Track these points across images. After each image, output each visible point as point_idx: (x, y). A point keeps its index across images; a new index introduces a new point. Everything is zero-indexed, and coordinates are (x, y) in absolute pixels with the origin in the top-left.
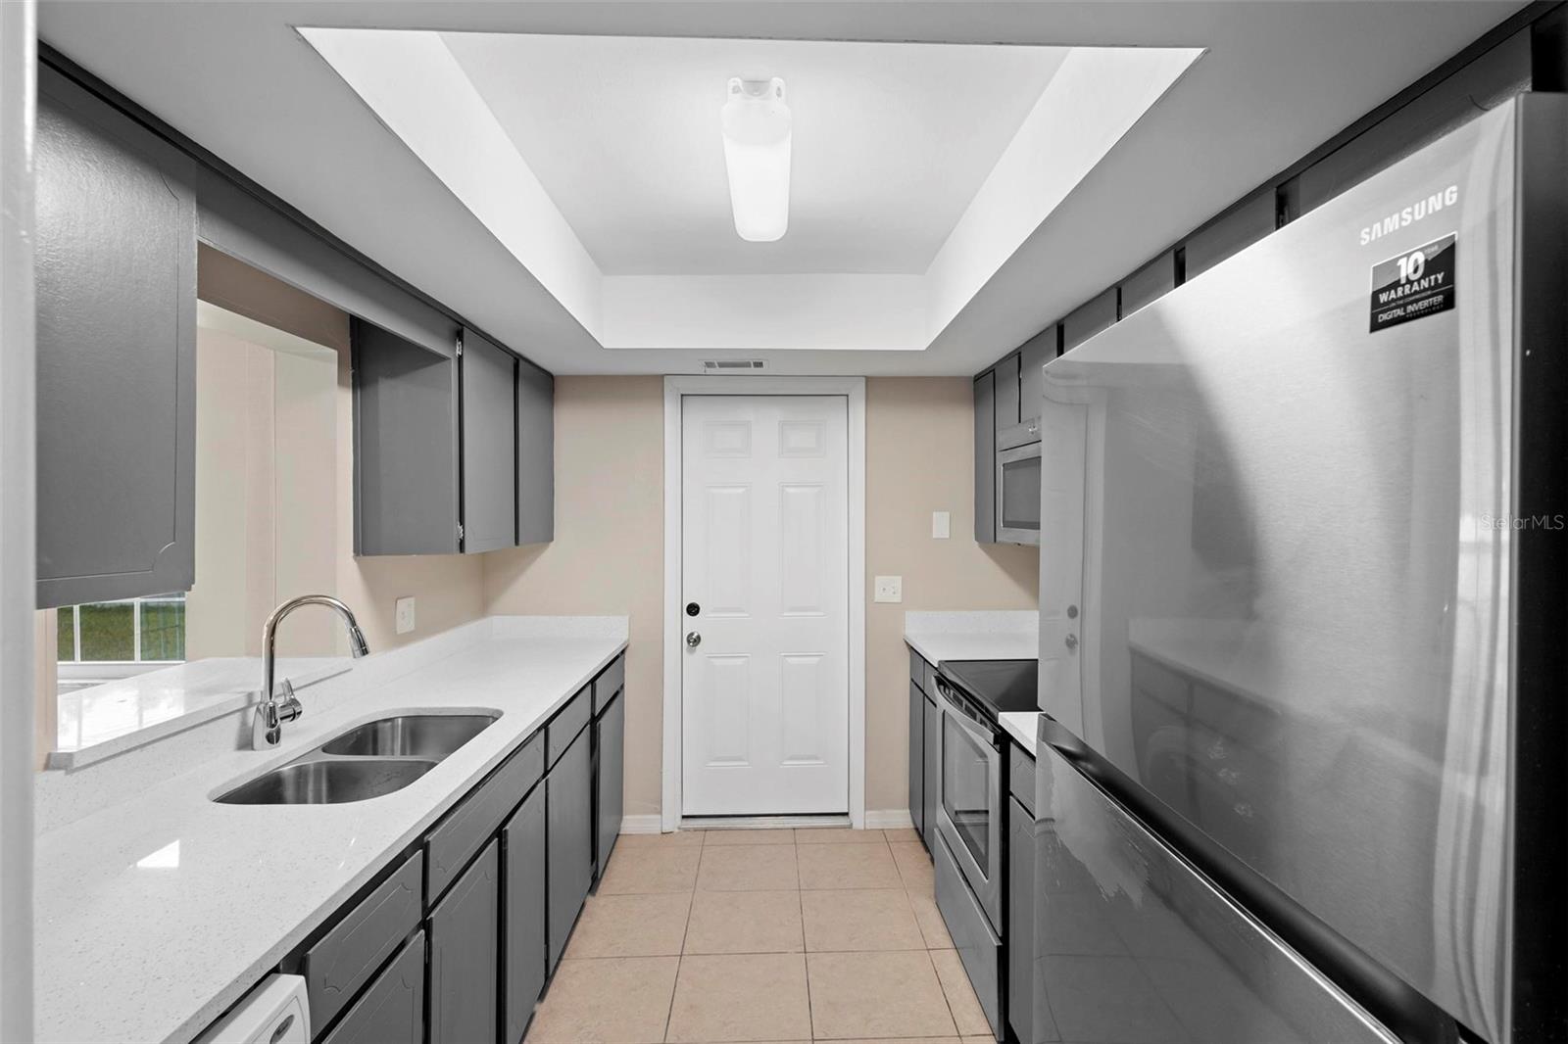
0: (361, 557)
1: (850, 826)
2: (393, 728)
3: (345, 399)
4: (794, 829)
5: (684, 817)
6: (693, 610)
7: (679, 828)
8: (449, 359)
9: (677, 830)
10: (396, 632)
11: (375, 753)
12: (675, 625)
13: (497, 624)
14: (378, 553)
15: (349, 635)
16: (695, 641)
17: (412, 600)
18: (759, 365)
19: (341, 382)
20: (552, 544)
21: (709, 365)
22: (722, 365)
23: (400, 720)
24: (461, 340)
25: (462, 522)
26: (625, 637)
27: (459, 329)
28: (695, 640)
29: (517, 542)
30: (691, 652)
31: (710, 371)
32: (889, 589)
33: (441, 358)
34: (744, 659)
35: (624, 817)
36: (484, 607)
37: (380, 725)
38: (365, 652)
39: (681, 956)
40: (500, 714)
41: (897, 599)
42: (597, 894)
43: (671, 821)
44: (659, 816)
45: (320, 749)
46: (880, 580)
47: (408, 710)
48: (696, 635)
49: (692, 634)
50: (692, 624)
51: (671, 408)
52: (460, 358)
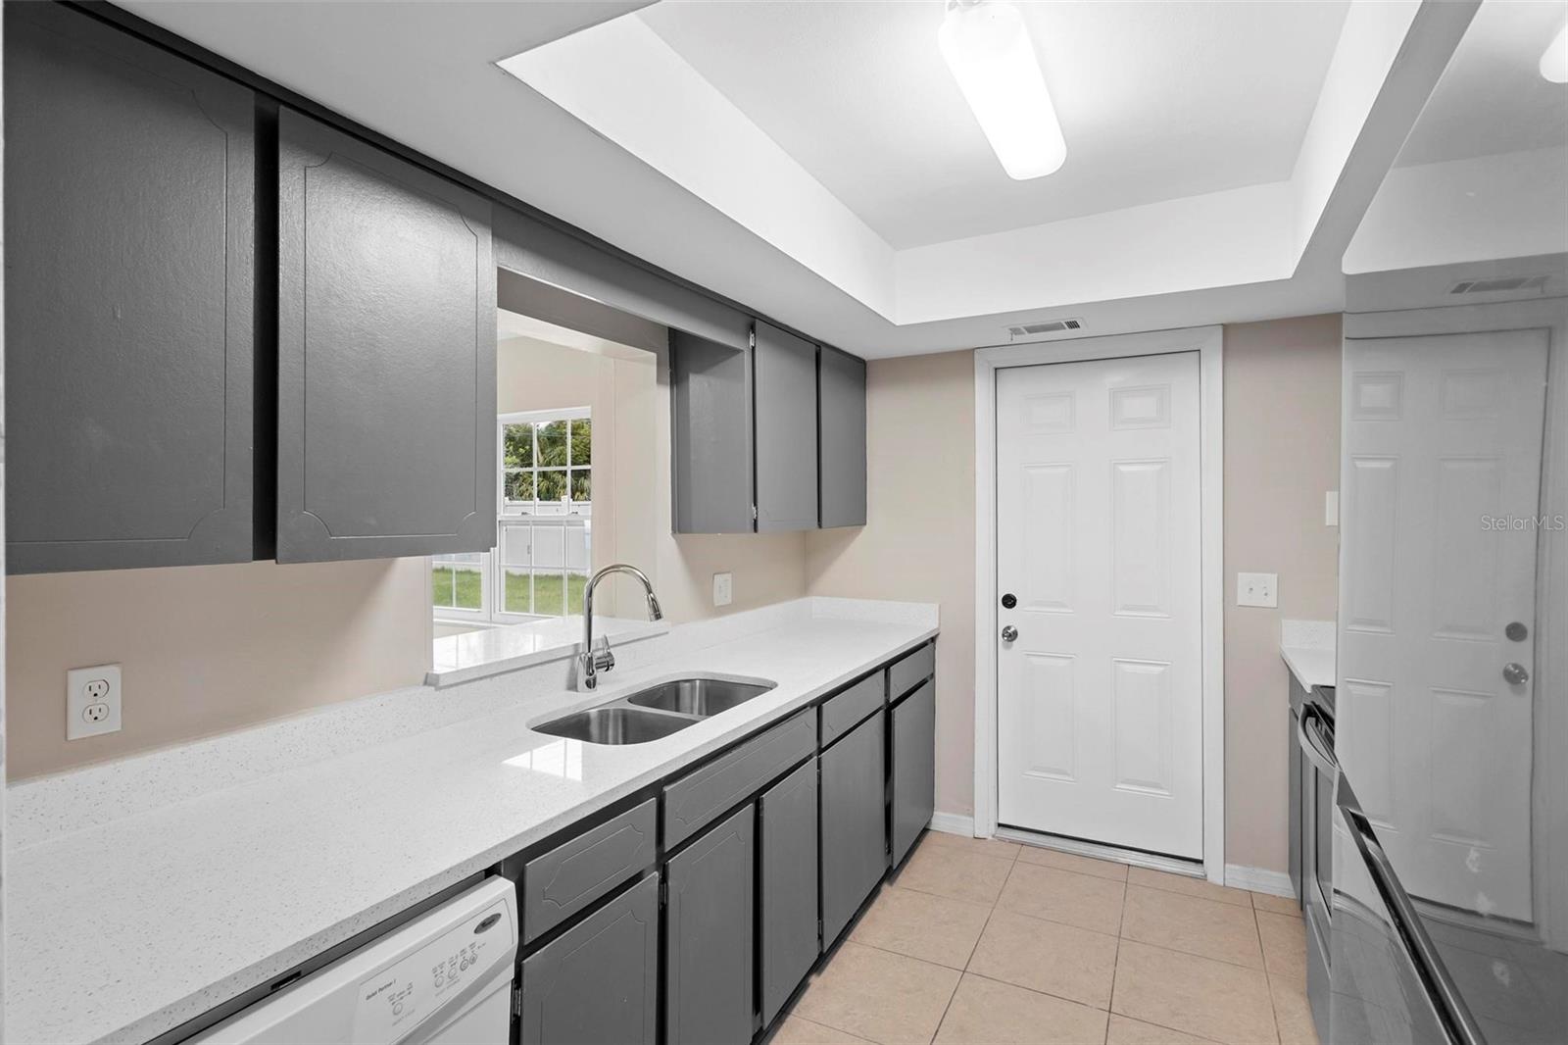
0: (678, 535)
1: (1204, 878)
2: (693, 688)
3: (664, 394)
4: (1129, 865)
5: (1000, 825)
6: (1009, 601)
7: (993, 836)
8: (742, 351)
9: (990, 838)
10: (713, 604)
11: (677, 710)
12: (986, 615)
13: (816, 605)
14: (691, 532)
15: (647, 603)
16: (1011, 636)
17: (728, 576)
18: (1073, 325)
19: (659, 381)
20: (865, 528)
21: (1015, 331)
22: (1031, 330)
23: (698, 682)
24: (753, 332)
25: (755, 505)
26: (936, 626)
27: (752, 321)
28: (1010, 635)
29: (820, 526)
30: (1008, 647)
31: (1018, 339)
32: (1259, 589)
33: (735, 351)
34: (1069, 661)
35: (935, 813)
36: (805, 588)
37: (683, 685)
38: (658, 616)
39: (964, 972)
40: (776, 685)
41: (1272, 602)
42: (895, 885)
43: (984, 827)
44: (972, 819)
45: (626, 699)
46: (1244, 579)
47: (706, 673)
48: (1012, 629)
49: (1009, 628)
50: (1007, 617)
51: (982, 385)
52: (753, 348)
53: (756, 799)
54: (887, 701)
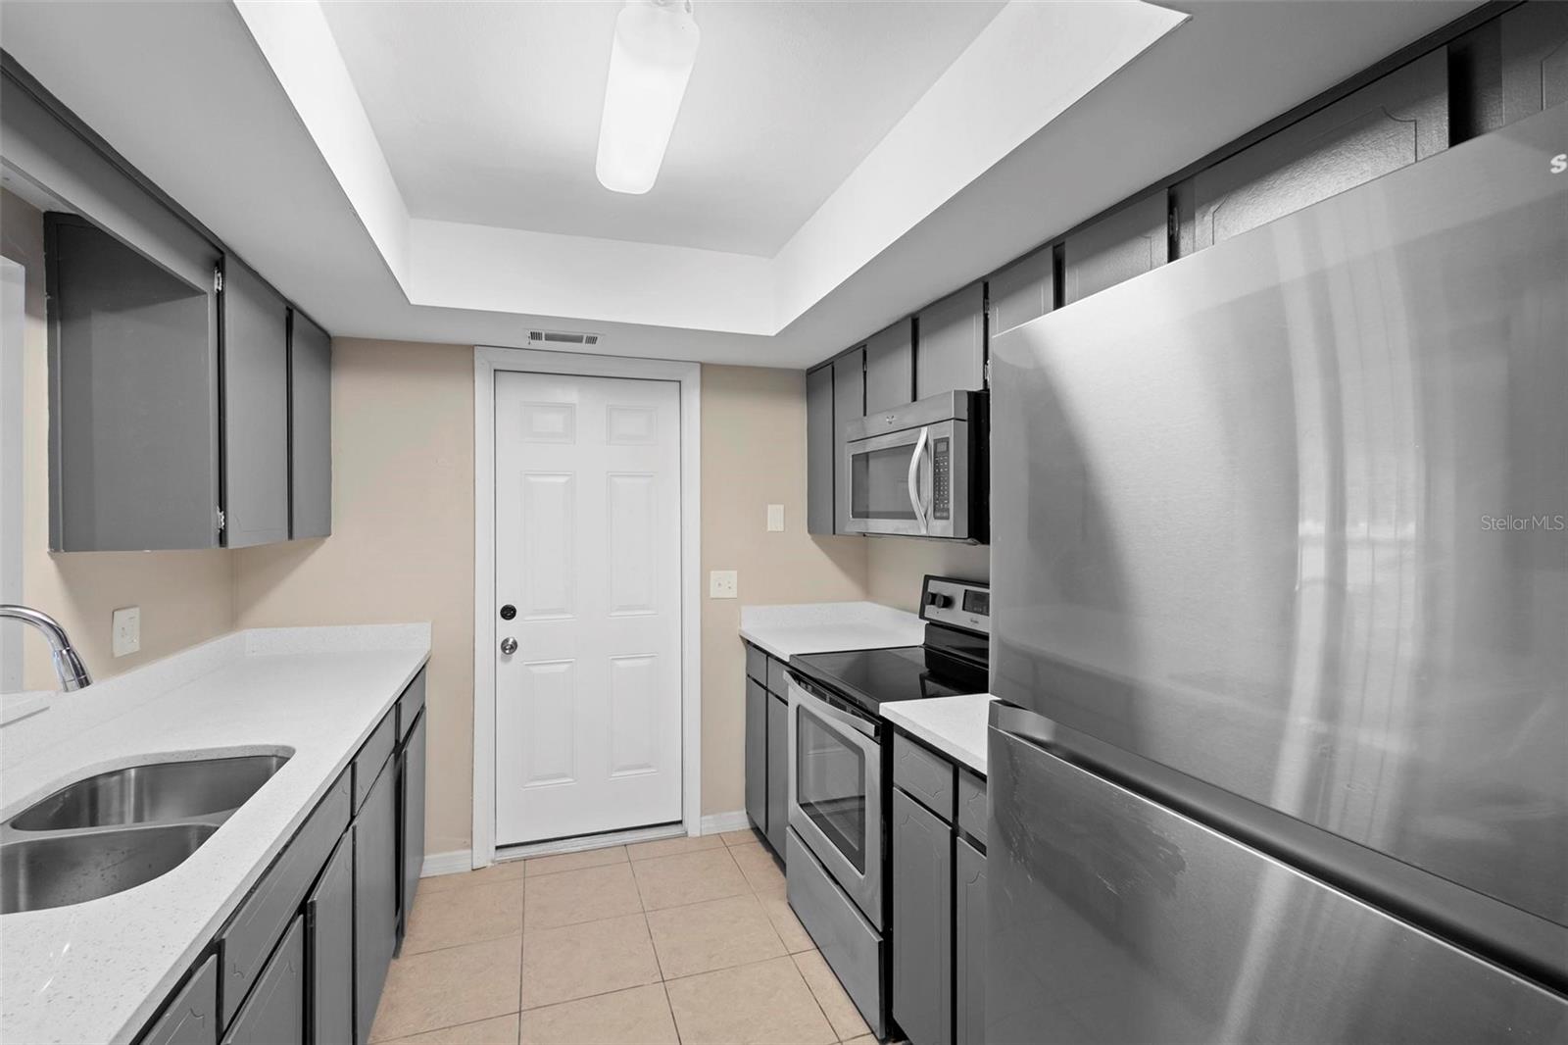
0: (63, 555)
1: (686, 835)
2: (122, 782)
3: (36, 336)
4: (625, 845)
5: (497, 848)
6: (508, 613)
7: (493, 862)
8: (205, 293)
9: (490, 864)
10: (112, 655)
11: (93, 823)
12: (488, 630)
13: (251, 639)
14: (90, 547)
15: (56, 659)
16: (508, 647)
17: (135, 612)
18: (592, 340)
19: (30, 312)
20: (329, 540)
21: (535, 336)
22: (549, 338)
23: (133, 772)
24: (222, 270)
25: (222, 504)
26: (428, 647)
27: (219, 257)
28: (512, 647)
29: (291, 536)
30: (506, 660)
31: (536, 344)
32: (725, 583)
33: (191, 291)
34: (566, 666)
35: (426, 857)
36: (232, 619)
37: (101, 782)
38: (84, 682)
39: (520, 1012)
40: (290, 752)
41: (733, 594)
43: (483, 854)
44: (469, 851)
45: (8, 826)
46: (714, 575)
47: (145, 757)
48: (510, 642)
49: (506, 640)
50: (508, 629)
51: (482, 383)
52: (220, 295)
53: (305, 908)
54: (397, 741)
